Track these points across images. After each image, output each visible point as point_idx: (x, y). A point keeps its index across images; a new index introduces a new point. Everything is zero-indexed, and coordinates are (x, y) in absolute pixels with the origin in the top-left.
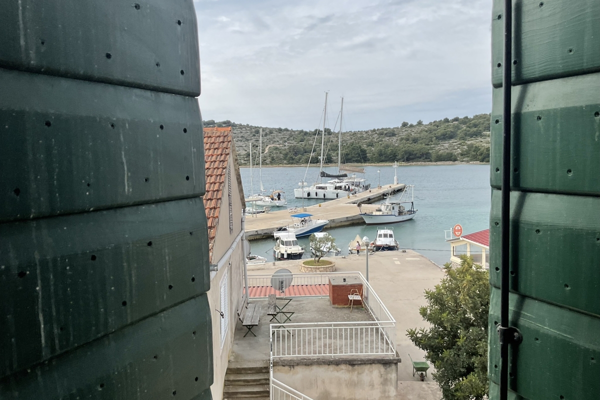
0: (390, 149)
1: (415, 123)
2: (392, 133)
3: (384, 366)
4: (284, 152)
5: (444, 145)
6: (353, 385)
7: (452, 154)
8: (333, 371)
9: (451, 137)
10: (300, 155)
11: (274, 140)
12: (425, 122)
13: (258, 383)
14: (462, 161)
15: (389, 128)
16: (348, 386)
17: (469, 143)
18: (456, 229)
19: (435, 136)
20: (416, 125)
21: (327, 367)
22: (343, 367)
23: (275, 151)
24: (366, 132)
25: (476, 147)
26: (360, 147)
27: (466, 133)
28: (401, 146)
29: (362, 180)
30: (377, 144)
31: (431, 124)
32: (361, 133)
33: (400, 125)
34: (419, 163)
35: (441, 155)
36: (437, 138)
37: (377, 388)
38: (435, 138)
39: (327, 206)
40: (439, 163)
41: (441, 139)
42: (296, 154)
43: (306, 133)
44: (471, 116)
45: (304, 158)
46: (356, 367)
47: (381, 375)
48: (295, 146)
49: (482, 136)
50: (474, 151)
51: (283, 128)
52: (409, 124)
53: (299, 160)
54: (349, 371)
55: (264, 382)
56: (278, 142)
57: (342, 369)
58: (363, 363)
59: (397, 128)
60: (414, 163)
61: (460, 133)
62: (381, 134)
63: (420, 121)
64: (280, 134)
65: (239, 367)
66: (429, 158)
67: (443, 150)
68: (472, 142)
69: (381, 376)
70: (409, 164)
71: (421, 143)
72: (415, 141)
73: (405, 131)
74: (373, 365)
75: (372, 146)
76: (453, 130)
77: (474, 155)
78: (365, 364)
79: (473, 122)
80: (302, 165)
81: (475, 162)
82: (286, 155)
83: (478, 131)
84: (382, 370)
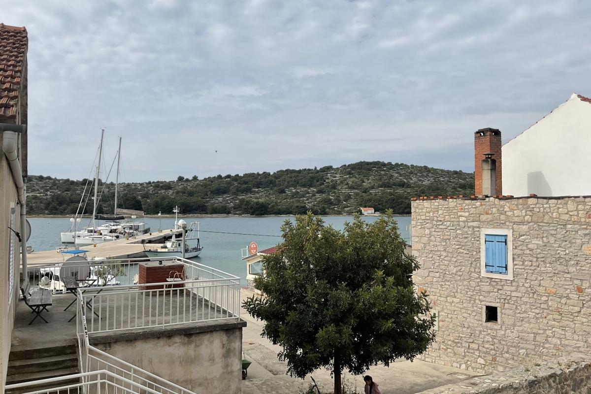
0: (166, 200)
1: (191, 178)
2: (167, 186)
3: (226, 334)
4: (45, 202)
5: (219, 199)
6: (189, 361)
7: (226, 206)
8: (163, 346)
9: (225, 192)
10: (65, 205)
11: (33, 188)
12: (201, 178)
13: (60, 367)
14: (236, 214)
15: (165, 182)
16: (183, 363)
17: (240, 197)
18: (252, 247)
19: (210, 191)
20: (191, 180)
21: (156, 341)
22: (177, 339)
23: (33, 201)
24: (141, 184)
25: (247, 201)
26: (135, 198)
27: (238, 189)
28: (178, 198)
29: (141, 224)
30: (153, 196)
31: (205, 179)
32: (135, 184)
33: (175, 179)
34: (196, 215)
35: (216, 208)
36: (212, 192)
37: (219, 363)
38: (210, 192)
39: (103, 246)
40: (214, 215)
41: (215, 194)
42: (60, 204)
43: (73, 183)
44: (241, 175)
45: (70, 208)
46: (193, 338)
47: (224, 345)
48: (59, 195)
49: (251, 192)
50: (245, 205)
51: (45, 176)
52: (185, 178)
53: (64, 210)
54: (184, 344)
55: (69, 364)
56: (38, 190)
57: (176, 343)
58: (202, 331)
59: (174, 182)
60: (191, 215)
61: (233, 188)
62: (157, 187)
63: (195, 176)
64: (40, 182)
65: (29, 349)
66: (205, 211)
67: (217, 203)
68: (243, 197)
69: (223, 347)
70: (185, 216)
71: (197, 197)
72: (191, 194)
73: (181, 185)
74: (214, 333)
75: (147, 198)
76: (226, 186)
77: (245, 209)
78: (205, 332)
79: (244, 179)
80: (68, 216)
81: (246, 215)
82: (48, 204)
83: (248, 188)
84: (224, 339)
